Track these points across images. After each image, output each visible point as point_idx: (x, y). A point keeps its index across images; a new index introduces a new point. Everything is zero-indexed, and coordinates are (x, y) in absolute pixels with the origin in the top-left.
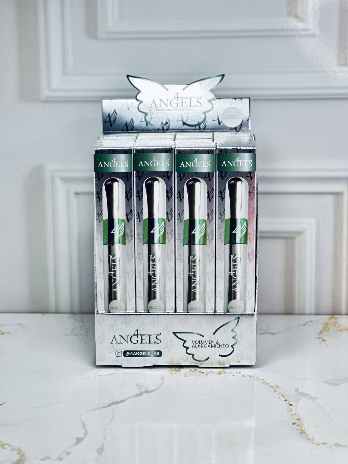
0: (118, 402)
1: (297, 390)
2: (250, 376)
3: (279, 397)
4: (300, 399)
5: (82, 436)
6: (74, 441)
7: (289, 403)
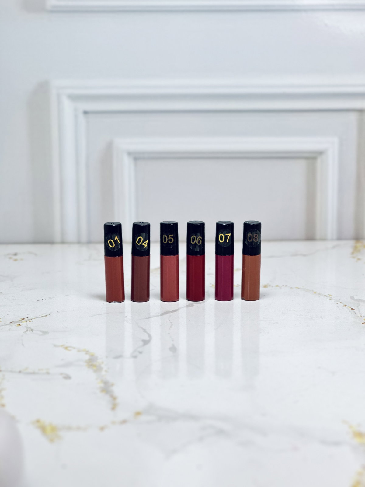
0: (170, 312)
1: (352, 298)
2: (299, 288)
3: (337, 304)
4: (359, 305)
5: (146, 338)
6: (141, 343)
7: (350, 308)
